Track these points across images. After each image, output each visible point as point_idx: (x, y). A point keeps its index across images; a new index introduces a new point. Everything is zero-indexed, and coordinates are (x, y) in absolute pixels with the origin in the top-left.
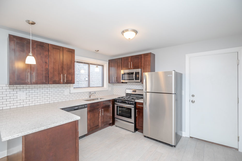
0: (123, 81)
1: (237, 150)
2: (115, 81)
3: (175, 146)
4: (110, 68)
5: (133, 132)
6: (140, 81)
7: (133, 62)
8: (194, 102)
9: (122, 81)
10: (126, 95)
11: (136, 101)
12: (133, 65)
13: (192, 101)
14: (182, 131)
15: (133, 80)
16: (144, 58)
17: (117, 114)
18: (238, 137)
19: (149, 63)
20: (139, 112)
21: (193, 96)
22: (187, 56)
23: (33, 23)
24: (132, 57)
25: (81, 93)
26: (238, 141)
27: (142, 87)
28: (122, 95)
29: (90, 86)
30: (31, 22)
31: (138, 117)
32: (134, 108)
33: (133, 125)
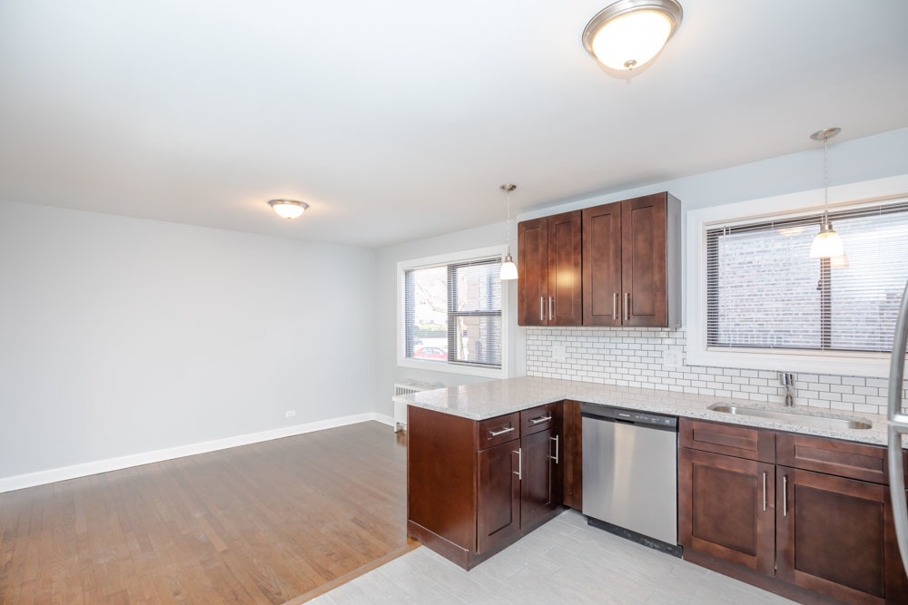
23: (513, 187)
25: (740, 369)
29: (833, 346)
30: (508, 186)
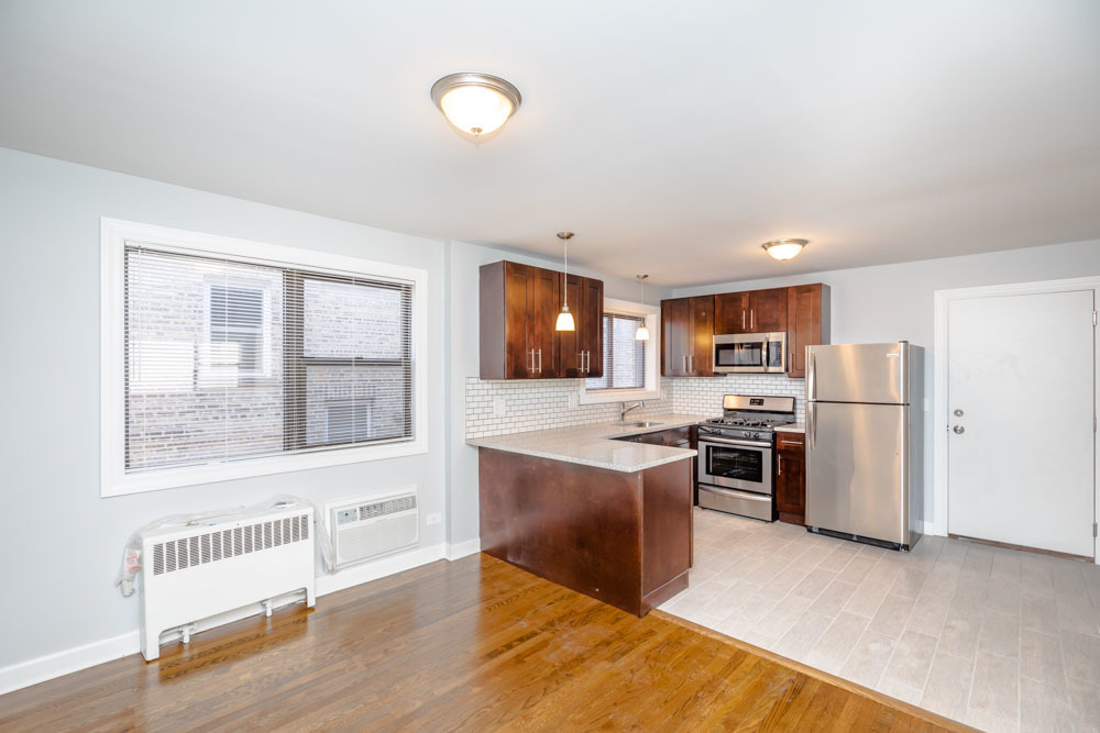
0: (720, 370)
1: (1092, 560)
2: (687, 370)
3: (906, 547)
4: (667, 325)
5: (767, 522)
6: (783, 369)
7: (757, 312)
8: (962, 430)
9: (715, 369)
10: (726, 415)
11: (776, 429)
12: (758, 320)
13: (955, 430)
14: (923, 519)
15: (761, 365)
16: (798, 299)
17: (708, 472)
18: (1095, 526)
19: (813, 315)
20: (786, 460)
21: (958, 413)
22: (940, 297)
24: (752, 293)
25: (600, 403)
26: (1095, 535)
27: (803, 388)
28: (708, 414)
29: (614, 386)
31: (783, 477)
32: (770, 450)
33: (769, 499)
